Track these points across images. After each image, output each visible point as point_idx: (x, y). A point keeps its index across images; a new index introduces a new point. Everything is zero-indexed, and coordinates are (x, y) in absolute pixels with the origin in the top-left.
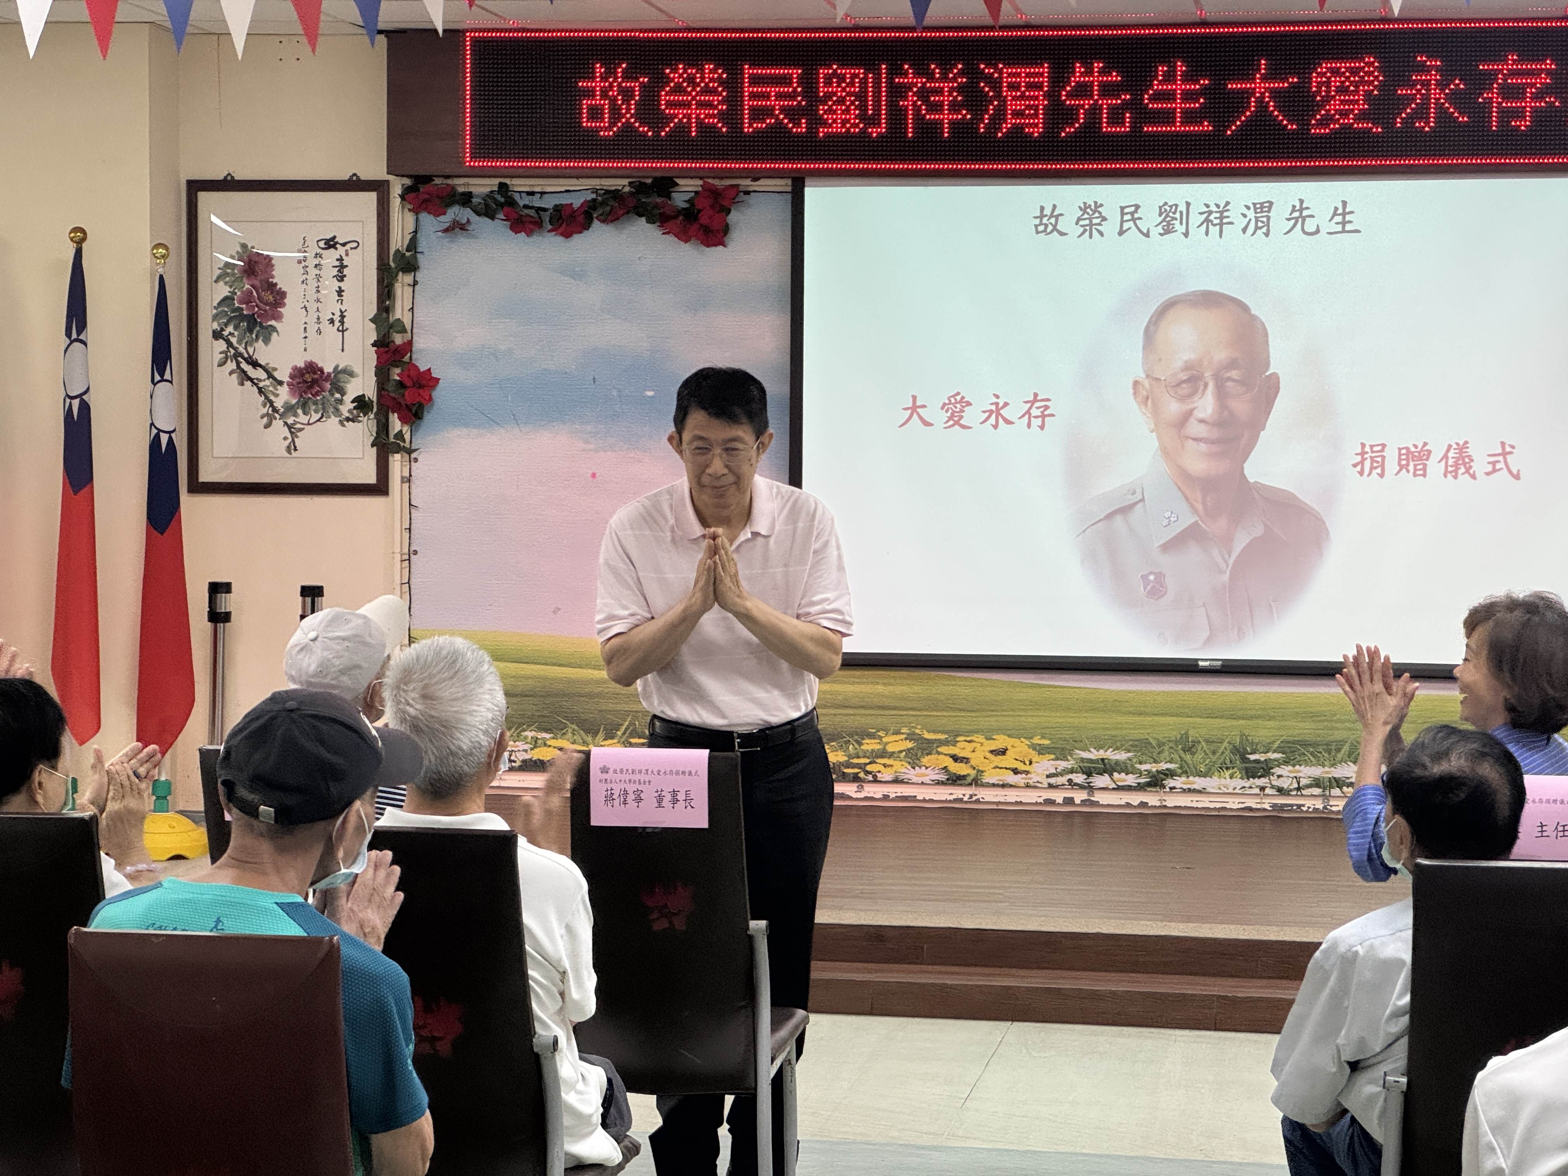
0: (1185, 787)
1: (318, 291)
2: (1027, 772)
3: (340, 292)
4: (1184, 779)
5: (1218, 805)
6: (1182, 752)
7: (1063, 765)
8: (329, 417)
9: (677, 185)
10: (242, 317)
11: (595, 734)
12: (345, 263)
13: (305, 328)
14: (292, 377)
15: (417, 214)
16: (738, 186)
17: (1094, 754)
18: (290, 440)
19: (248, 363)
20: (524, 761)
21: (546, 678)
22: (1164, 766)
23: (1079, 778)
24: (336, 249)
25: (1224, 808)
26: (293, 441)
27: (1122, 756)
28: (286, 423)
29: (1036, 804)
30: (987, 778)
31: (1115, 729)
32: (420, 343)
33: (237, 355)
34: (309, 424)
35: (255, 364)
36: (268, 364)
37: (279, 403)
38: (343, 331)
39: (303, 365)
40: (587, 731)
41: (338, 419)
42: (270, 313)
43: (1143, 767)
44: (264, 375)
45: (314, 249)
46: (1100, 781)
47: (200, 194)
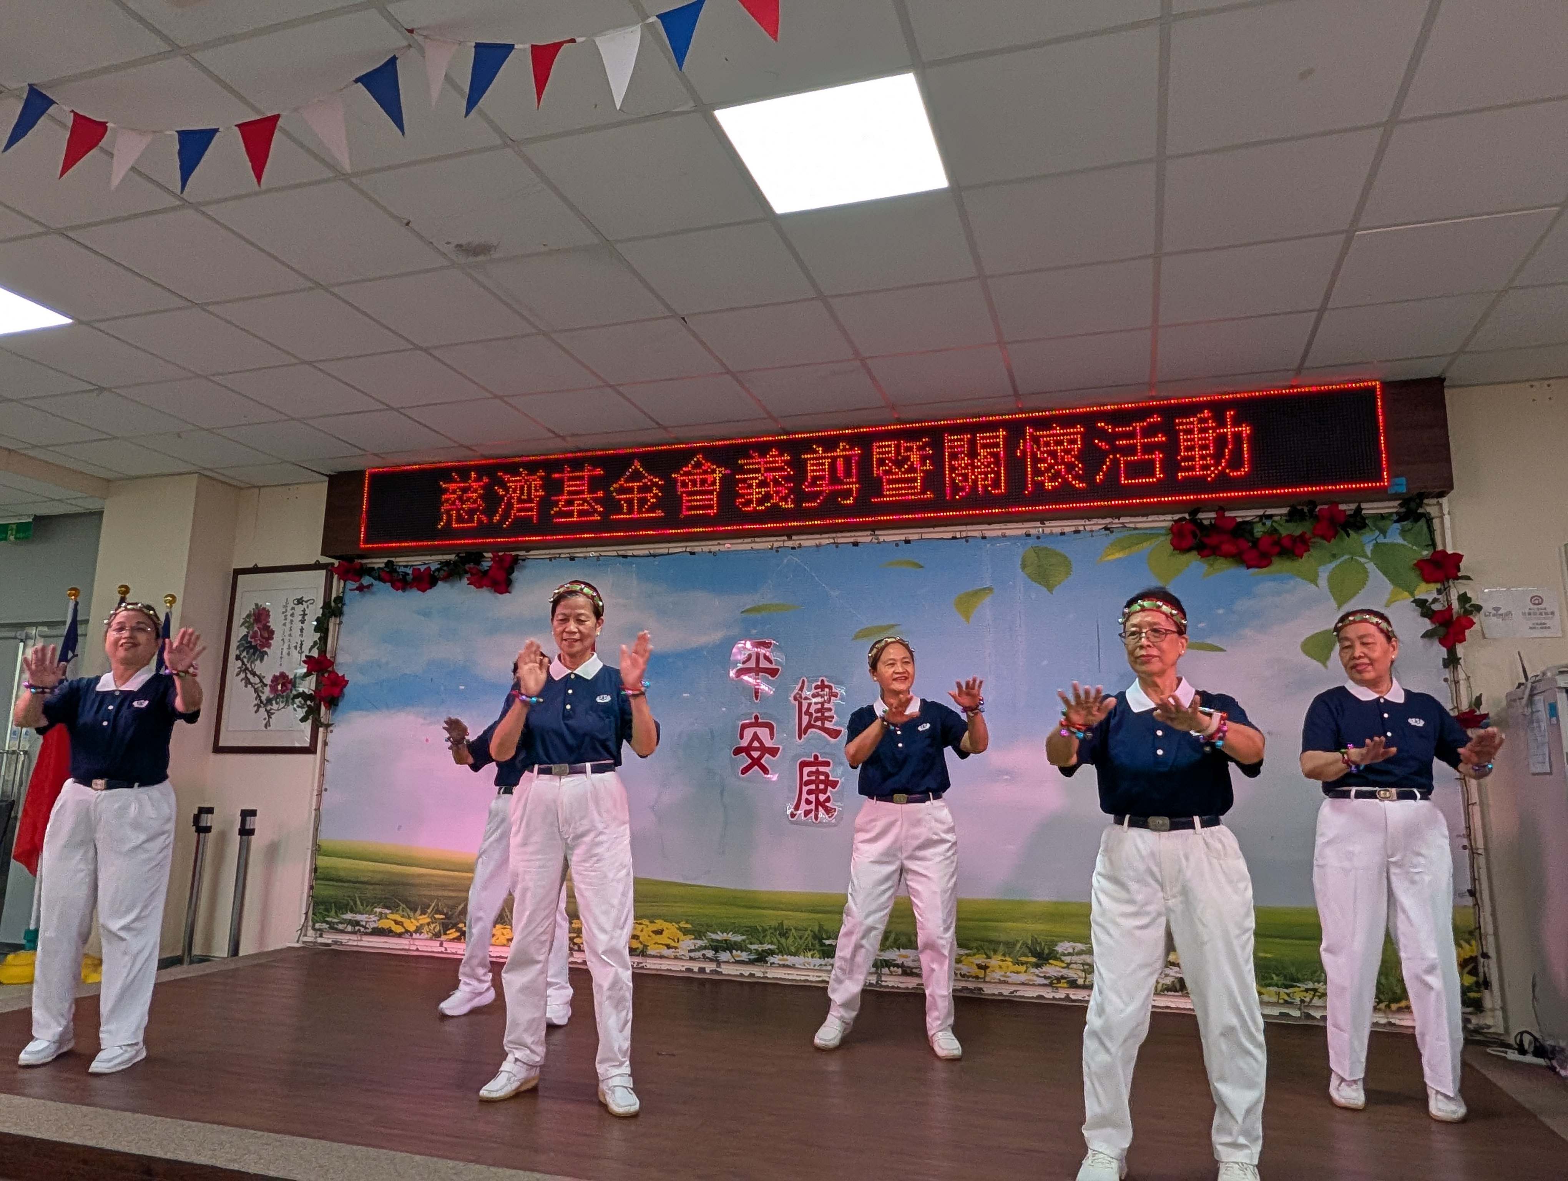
0: (781, 963)
1: (291, 630)
2: (676, 948)
3: (302, 630)
4: (780, 957)
5: (803, 978)
6: (778, 937)
7: (699, 943)
8: (288, 705)
9: (484, 557)
10: (251, 647)
11: (415, 910)
12: (306, 612)
13: (282, 652)
14: (272, 681)
15: (345, 581)
16: (518, 555)
17: (720, 936)
18: (267, 720)
19: (251, 673)
20: (373, 929)
21: (389, 873)
22: (767, 947)
23: (710, 953)
24: (302, 604)
25: (807, 981)
26: (269, 721)
27: (739, 938)
28: (266, 710)
29: (681, 971)
30: (650, 952)
31: (734, 918)
32: (341, 659)
33: (246, 669)
34: (278, 710)
36: (261, 674)
37: (264, 698)
38: (301, 653)
39: (278, 674)
40: (411, 909)
41: (292, 707)
42: (265, 643)
43: (753, 947)
44: (257, 680)
45: (291, 605)
46: (724, 956)
47: (239, 576)
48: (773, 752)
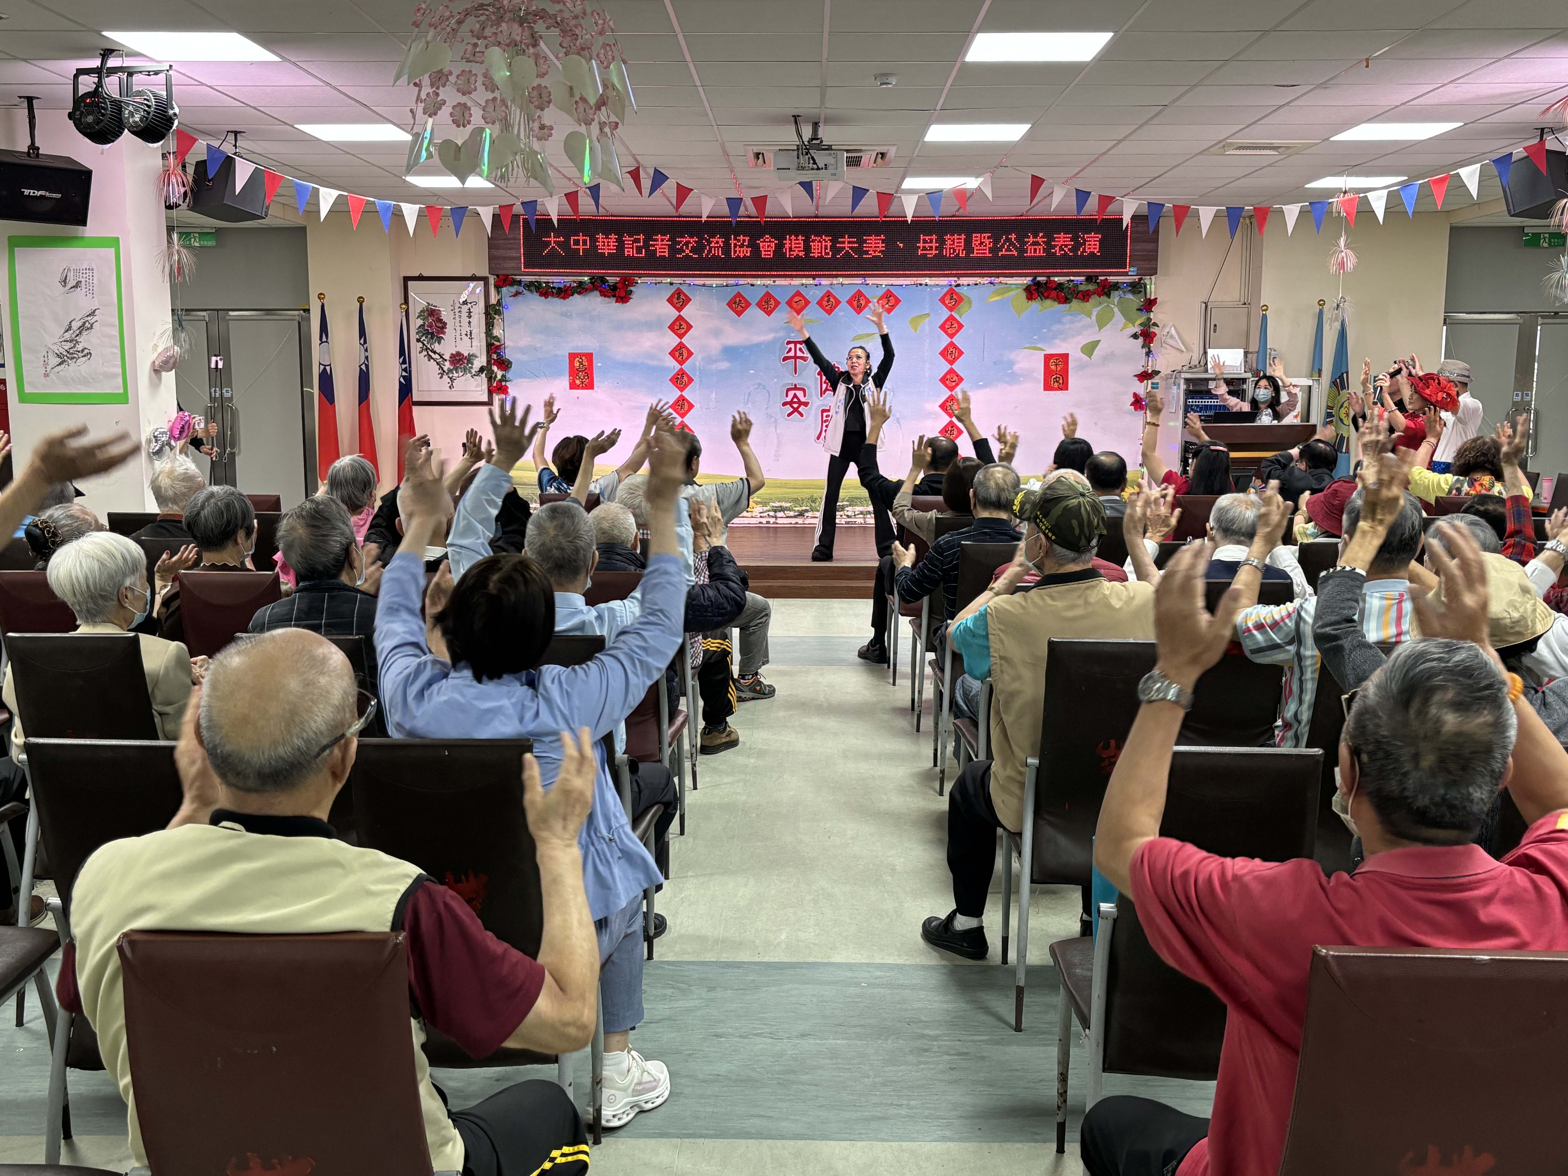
1: (460, 322)
6: (810, 503)
7: (765, 509)
8: (467, 374)
9: (608, 279)
10: (428, 333)
12: (471, 311)
13: (455, 338)
14: (451, 358)
16: (633, 280)
17: (778, 504)
18: (451, 383)
19: (432, 352)
22: (804, 508)
23: (772, 514)
24: (467, 305)
27: (788, 505)
28: (449, 377)
31: (785, 494)
32: (505, 345)
33: (427, 349)
35: (435, 352)
36: (440, 352)
37: (445, 369)
38: (472, 338)
39: (455, 353)
41: (471, 375)
42: (440, 331)
43: (796, 508)
44: (437, 357)
45: (457, 305)
46: (780, 514)
47: (409, 283)
48: (806, 404)
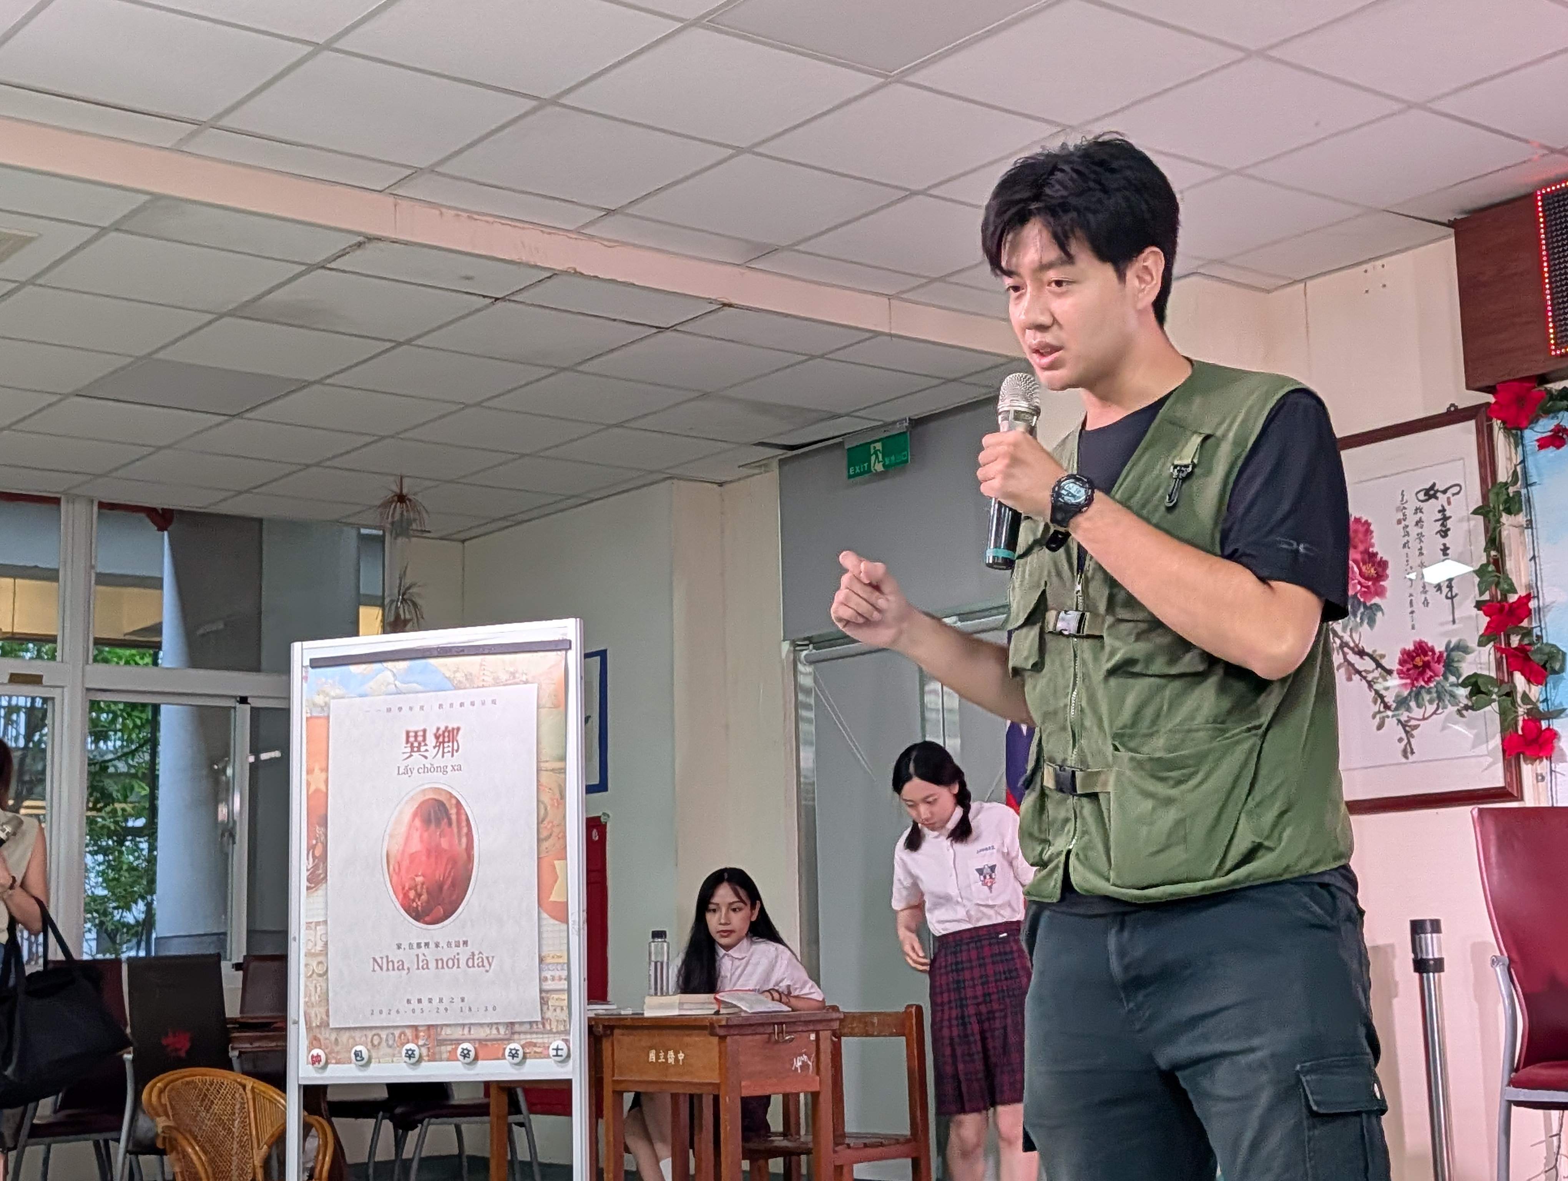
1: (1421, 554)
3: (1445, 550)
8: (1445, 707)
12: (1448, 514)
13: (1411, 601)
15: (1520, 433)
18: (1405, 741)
19: (1355, 653)
24: (1437, 498)
26: (1409, 742)
28: (1399, 721)
32: (1542, 598)
33: (1343, 645)
36: (1375, 651)
37: (1390, 697)
38: (1452, 598)
39: (1410, 647)
41: (1456, 708)
42: (1373, 589)
44: (1372, 665)
45: (1412, 505)
